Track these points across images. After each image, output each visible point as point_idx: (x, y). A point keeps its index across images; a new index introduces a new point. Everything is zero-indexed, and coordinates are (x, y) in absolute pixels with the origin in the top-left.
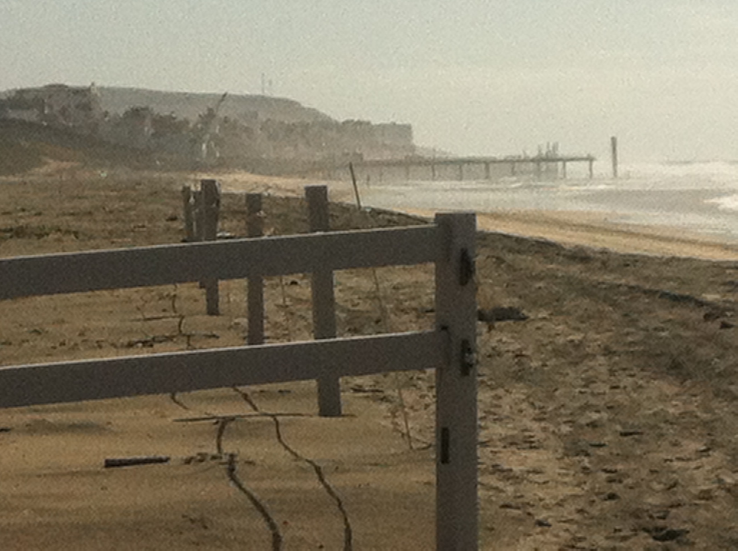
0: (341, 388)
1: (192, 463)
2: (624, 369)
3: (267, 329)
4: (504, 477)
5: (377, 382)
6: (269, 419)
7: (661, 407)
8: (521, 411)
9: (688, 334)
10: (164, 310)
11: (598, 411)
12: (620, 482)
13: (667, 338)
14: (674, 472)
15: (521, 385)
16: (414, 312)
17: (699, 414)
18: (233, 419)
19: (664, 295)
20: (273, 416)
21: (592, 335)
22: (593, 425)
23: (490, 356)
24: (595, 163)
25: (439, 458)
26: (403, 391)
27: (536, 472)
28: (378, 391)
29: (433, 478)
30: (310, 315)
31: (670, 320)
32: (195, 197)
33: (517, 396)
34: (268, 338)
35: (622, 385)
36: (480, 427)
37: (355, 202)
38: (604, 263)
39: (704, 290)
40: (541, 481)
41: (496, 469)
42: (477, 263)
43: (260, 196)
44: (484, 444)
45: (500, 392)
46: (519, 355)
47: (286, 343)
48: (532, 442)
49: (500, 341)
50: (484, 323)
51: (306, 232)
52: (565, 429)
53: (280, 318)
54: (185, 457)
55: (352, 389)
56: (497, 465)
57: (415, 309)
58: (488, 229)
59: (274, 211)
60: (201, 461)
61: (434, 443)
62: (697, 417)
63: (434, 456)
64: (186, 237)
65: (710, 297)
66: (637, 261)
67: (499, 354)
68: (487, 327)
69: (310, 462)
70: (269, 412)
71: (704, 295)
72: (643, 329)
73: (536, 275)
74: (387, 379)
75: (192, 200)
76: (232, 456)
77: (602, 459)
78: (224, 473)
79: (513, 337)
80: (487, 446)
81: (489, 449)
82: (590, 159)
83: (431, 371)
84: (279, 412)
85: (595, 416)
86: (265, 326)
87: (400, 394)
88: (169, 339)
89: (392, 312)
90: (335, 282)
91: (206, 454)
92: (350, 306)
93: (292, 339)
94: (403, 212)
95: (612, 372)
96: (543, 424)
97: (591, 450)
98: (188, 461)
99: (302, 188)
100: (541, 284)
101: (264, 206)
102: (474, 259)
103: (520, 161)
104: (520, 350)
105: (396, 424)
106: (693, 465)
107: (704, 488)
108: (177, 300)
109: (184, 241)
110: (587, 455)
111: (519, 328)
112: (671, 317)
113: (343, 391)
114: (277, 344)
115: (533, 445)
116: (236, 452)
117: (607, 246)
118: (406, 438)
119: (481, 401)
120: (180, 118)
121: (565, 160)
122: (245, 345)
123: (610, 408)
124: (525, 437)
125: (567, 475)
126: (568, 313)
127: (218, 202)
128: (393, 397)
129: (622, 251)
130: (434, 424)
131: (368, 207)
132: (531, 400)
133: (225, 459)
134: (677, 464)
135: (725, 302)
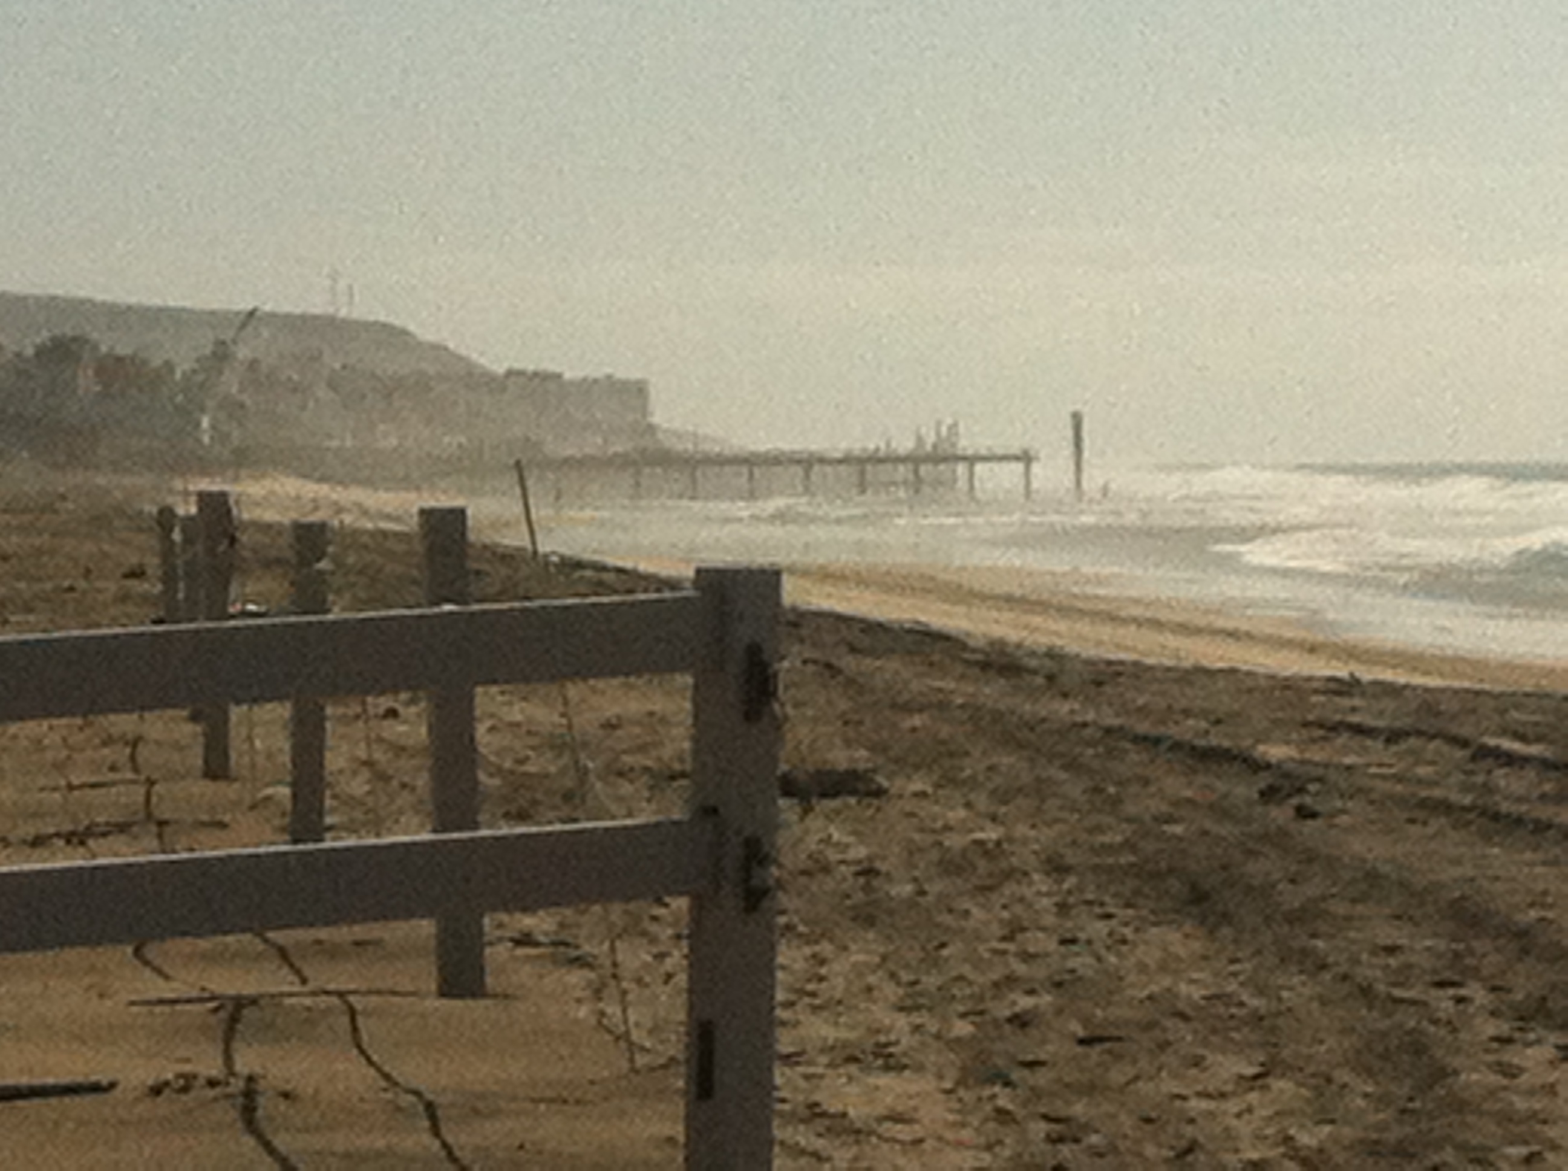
0: (486, 939)
1: (167, 1092)
2: (1089, 903)
3: (333, 810)
4: (829, 1129)
5: (562, 925)
6: (335, 1000)
7: (1167, 981)
8: (869, 989)
9: (1225, 829)
10: (113, 768)
11: (1031, 992)
12: (1077, 1141)
13: (1180, 839)
14: (1192, 1121)
15: (871, 935)
16: (645, 778)
17: (1245, 998)
18: (254, 1001)
19: (1177, 746)
20: (341, 994)
21: (1022, 830)
22: (1021, 1021)
23: (805, 873)
24: (1036, 468)
25: (694, 1089)
26: (618, 944)
27: (897, 1118)
28: (566, 944)
29: (679, 1131)
30: (423, 781)
31: (1189, 801)
32: (183, 531)
33: (861, 957)
34: (330, 828)
35: (1082, 936)
36: (783, 1024)
37: (526, 543)
38: (1051, 678)
39: (1263, 738)
40: (908, 1138)
41: (814, 1112)
42: (781, 676)
43: (323, 526)
44: (788, 1059)
45: (826, 948)
46: (868, 872)
47: (372, 841)
48: (891, 1055)
49: (827, 840)
50: (795, 801)
51: (419, 605)
52: (963, 1028)
53: (359, 786)
54: (150, 1082)
55: (512, 940)
56: (817, 1104)
57: (647, 769)
58: (809, 604)
59: (351, 560)
60: (185, 1089)
61: (681, 1057)
62: (1241, 1004)
63: (681, 1084)
64: (162, 613)
65: (1275, 752)
66: (1119, 674)
67: (826, 869)
68: (798, 809)
69: (417, 1093)
70: (332, 987)
71: (1261, 748)
72: (1129, 820)
73: (907, 703)
74: (584, 919)
75: (177, 536)
76: (251, 1079)
77: (1036, 1093)
78: (234, 1114)
79: (855, 833)
80: (798, 1063)
81: (801, 1069)
82: (1026, 458)
83: (681, 904)
84: (352, 986)
85: (1025, 1002)
86: (328, 802)
87: (613, 949)
88: (122, 828)
89: (599, 778)
90: (478, 712)
91: (195, 1077)
92: (508, 764)
93: (384, 832)
94: (628, 564)
95: (1063, 908)
96: (917, 1019)
97: (1016, 1075)
98: (156, 1091)
99: (415, 510)
100: (917, 721)
101: (331, 549)
102: (776, 666)
103: (877, 459)
104: (870, 858)
105: (602, 1014)
106: (1232, 1106)
107: (1255, 1156)
108: (140, 747)
109: (156, 622)
110: (1007, 1084)
111: (870, 812)
112: (1188, 793)
113: (491, 944)
114: (351, 842)
115: (892, 1061)
116: (258, 1070)
117: (1059, 642)
118: (623, 1044)
119: (783, 968)
120: (156, 362)
121: (972, 460)
122: (286, 843)
123: (1059, 985)
124: (878, 1045)
125: (963, 1125)
126: (973, 783)
127: (233, 540)
128: (595, 957)
129: (1090, 652)
130: (682, 1016)
131: (554, 553)
132: (891, 966)
133: (237, 1085)
134: (1197, 1105)
135: (1303, 762)
